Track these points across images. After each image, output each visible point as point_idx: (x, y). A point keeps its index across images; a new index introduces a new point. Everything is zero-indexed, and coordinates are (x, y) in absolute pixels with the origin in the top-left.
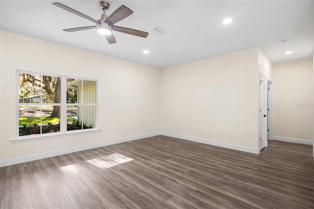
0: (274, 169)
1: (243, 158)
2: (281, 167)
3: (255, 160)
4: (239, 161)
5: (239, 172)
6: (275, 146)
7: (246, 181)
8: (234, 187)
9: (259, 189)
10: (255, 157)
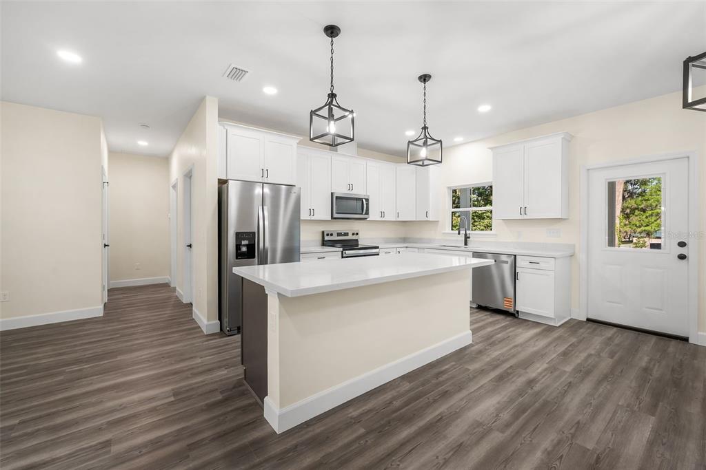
0: (141, 325)
1: (80, 331)
2: (150, 320)
3: (104, 325)
4: (73, 338)
5: (91, 352)
6: (121, 296)
7: (116, 357)
8: (101, 374)
9: (141, 356)
10: (100, 321)
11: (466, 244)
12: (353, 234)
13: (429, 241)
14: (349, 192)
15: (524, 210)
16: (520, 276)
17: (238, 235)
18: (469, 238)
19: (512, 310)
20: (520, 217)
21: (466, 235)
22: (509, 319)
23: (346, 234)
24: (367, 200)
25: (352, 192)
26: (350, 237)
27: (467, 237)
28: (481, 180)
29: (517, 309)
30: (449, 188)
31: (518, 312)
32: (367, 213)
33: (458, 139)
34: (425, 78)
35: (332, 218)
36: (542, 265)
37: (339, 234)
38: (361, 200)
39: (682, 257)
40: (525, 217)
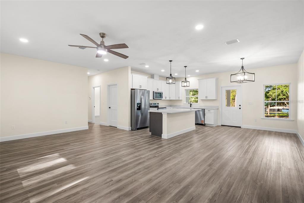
11: (191, 107)
12: (157, 104)
14: (157, 91)
15: (206, 97)
16: (206, 114)
17: (137, 104)
19: (204, 123)
20: (206, 99)
21: (191, 104)
22: (203, 126)
23: (156, 104)
24: (162, 93)
25: (158, 91)
26: (157, 105)
29: (205, 123)
30: (185, 90)
31: (205, 124)
32: (162, 98)
33: (189, 76)
35: (153, 99)
36: (211, 111)
37: (154, 104)
38: (161, 93)
39: (240, 108)
40: (207, 99)
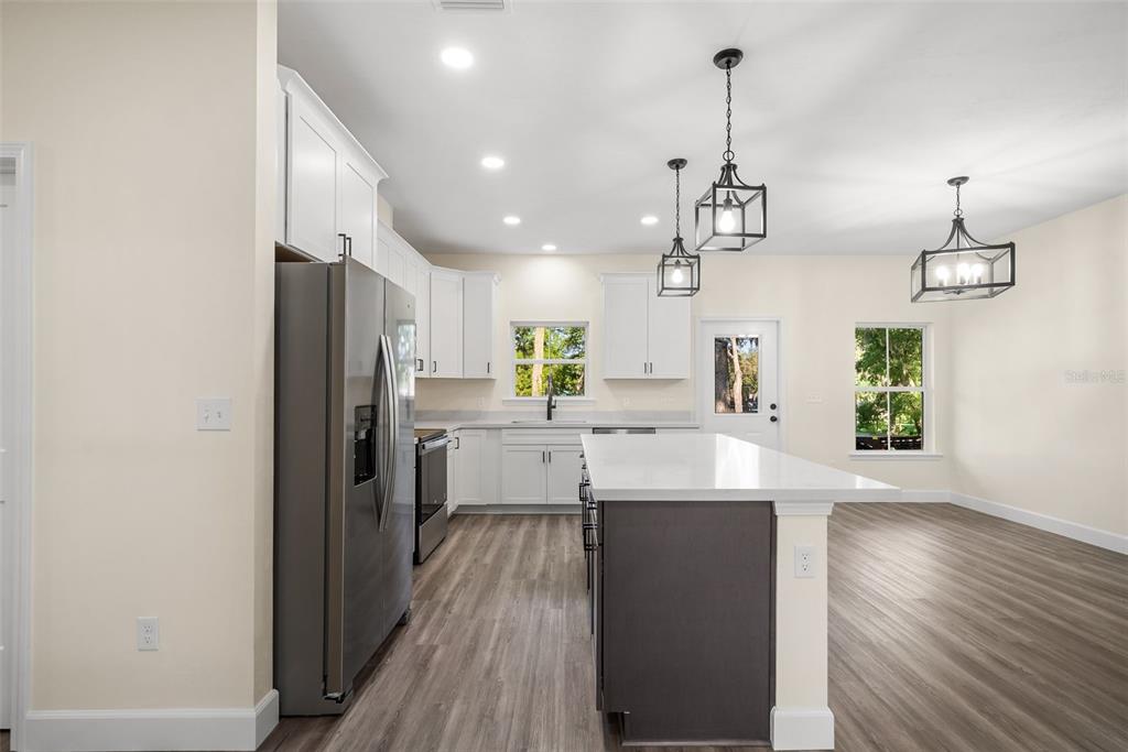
11: (549, 418)
13: (478, 415)
15: (648, 367)
18: (554, 407)
20: (646, 377)
21: (549, 402)
27: (550, 407)
28: (576, 318)
30: (512, 323)
33: (549, 248)
34: (677, 164)
39: (774, 419)
40: (650, 376)
